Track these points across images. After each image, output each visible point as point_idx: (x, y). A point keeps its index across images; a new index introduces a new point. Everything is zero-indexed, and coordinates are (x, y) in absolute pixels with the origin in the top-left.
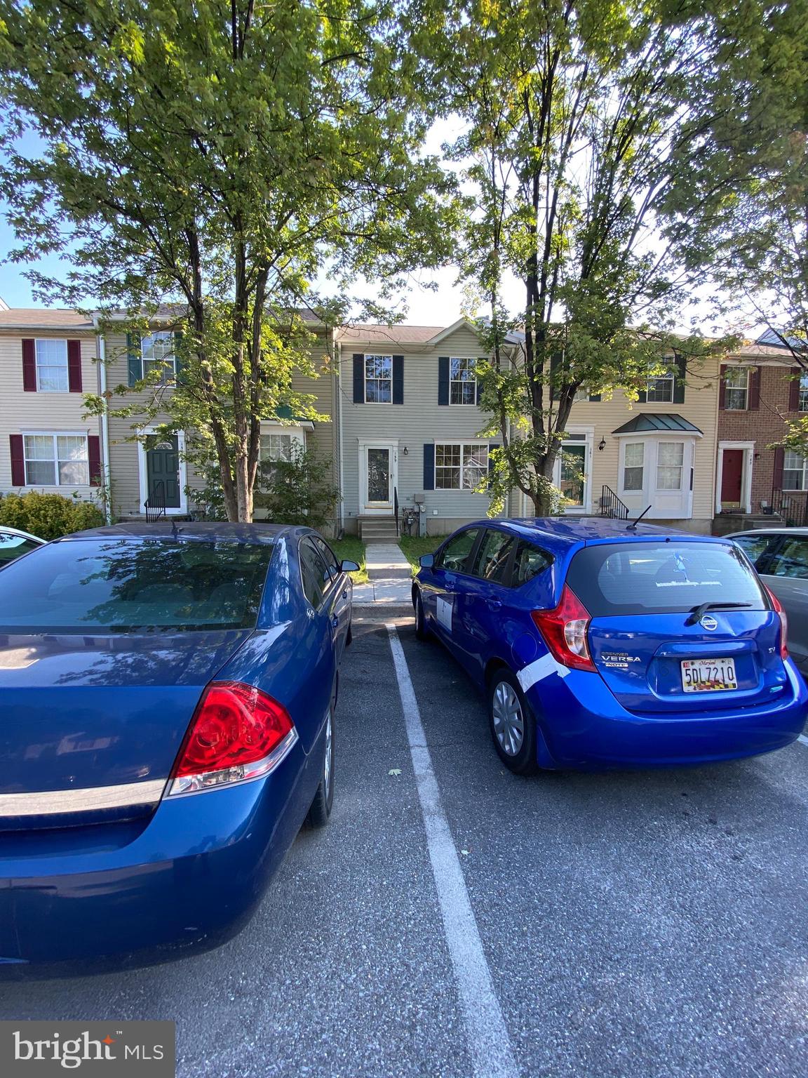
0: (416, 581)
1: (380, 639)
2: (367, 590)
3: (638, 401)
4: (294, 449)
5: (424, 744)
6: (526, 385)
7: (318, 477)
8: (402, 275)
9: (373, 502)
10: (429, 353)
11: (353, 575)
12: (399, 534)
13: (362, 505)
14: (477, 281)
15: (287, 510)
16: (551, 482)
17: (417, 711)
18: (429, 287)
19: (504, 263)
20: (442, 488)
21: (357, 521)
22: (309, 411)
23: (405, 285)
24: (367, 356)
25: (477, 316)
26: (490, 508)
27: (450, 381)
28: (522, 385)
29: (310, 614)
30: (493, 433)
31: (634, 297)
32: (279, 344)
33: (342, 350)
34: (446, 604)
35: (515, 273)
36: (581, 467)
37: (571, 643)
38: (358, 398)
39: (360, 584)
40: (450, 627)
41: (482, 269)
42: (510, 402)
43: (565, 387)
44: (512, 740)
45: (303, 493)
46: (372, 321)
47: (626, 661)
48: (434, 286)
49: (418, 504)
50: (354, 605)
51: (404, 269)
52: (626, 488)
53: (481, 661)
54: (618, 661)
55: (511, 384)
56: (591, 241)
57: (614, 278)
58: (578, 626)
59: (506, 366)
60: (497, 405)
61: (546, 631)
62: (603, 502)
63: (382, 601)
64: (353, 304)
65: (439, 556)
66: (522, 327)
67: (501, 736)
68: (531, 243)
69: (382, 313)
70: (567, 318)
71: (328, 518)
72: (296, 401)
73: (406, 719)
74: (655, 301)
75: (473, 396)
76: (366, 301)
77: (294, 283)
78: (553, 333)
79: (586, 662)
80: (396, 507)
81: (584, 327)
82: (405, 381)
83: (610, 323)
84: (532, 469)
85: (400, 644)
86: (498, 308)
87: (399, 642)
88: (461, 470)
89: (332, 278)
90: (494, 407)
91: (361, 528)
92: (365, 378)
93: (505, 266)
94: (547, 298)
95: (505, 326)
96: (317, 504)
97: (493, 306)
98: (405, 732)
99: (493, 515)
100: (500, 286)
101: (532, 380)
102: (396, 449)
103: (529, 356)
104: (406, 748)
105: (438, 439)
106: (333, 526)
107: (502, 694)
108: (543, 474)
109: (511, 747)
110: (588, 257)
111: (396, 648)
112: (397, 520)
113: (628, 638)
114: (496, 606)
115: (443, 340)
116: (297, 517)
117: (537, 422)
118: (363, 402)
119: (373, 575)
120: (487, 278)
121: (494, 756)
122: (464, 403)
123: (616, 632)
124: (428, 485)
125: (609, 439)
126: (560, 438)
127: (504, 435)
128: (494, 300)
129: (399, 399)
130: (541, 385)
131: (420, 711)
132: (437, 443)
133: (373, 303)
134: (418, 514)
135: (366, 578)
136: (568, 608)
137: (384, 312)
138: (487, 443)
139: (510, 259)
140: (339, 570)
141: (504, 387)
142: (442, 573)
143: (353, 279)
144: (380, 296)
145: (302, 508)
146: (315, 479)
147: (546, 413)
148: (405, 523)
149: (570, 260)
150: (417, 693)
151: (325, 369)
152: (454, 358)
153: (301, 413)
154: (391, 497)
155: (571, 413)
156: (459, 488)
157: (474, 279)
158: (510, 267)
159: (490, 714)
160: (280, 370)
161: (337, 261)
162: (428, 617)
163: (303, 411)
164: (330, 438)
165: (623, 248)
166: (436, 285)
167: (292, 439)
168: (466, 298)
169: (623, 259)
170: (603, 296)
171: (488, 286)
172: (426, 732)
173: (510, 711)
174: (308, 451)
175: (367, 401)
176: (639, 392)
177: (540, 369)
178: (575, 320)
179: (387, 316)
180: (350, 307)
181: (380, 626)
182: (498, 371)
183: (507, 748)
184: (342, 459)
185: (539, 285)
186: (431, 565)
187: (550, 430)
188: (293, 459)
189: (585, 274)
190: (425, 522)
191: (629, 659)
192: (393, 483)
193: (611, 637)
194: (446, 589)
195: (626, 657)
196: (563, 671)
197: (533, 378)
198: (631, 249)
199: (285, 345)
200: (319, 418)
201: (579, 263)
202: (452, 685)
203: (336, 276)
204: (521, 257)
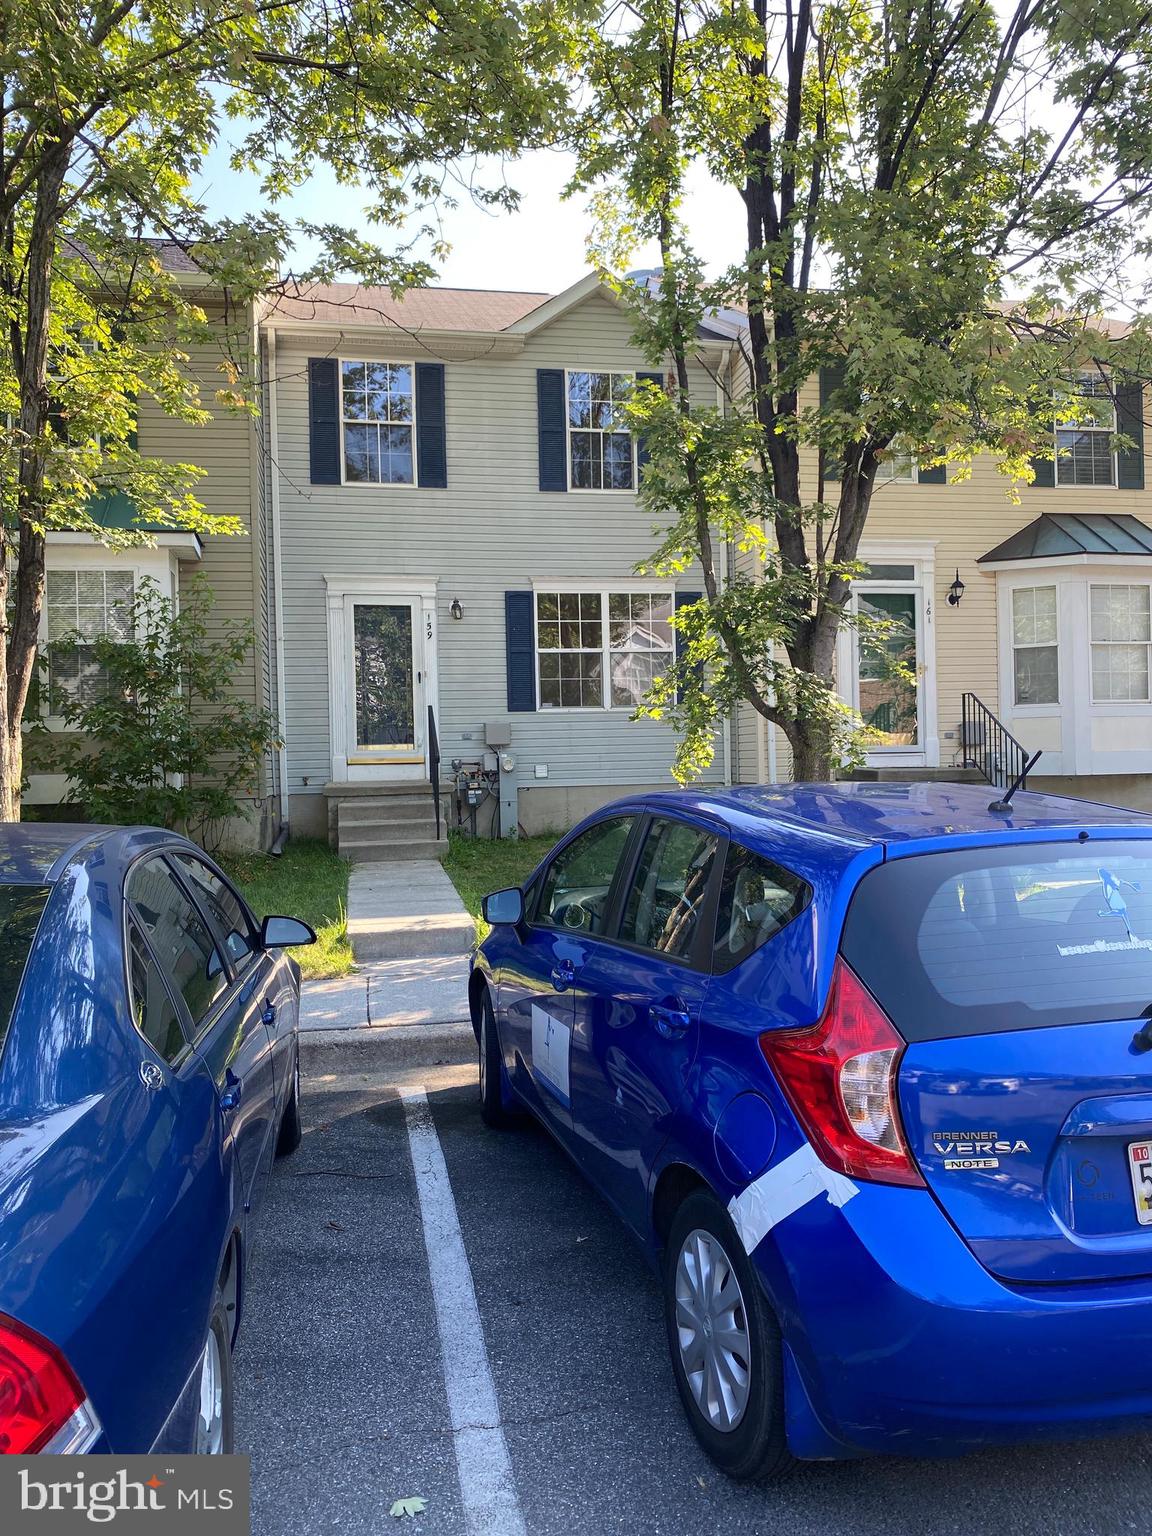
0: (481, 962)
1: (381, 1130)
2: (349, 995)
3: (1035, 484)
4: (143, 609)
5: (494, 1418)
6: (757, 445)
7: (213, 683)
8: (427, 168)
9: (371, 747)
10: (508, 357)
11: (305, 955)
12: (444, 833)
13: (338, 758)
14: (624, 185)
15: (122, 779)
16: (828, 688)
17: (477, 1328)
18: (495, 198)
19: (687, 146)
20: (556, 704)
21: (326, 802)
22: (185, 507)
23: (437, 190)
24: (345, 363)
25: (629, 270)
26: (680, 758)
27: (569, 429)
28: (745, 445)
29: (151, 1075)
30: (679, 565)
31: (1002, 237)
32: (102, 333)
33: (278, 347)
34: (555, 1023)
35: (715, 171)
36: (905, 645)
37: (859, 1114)
38: (324, 470)
39: (330, 977)
40: (564, 1087)
41: (632, 158)
42: (717, 485)
43: (852, 450)
44: (725, 1387)
45: (168, 729)
46: (349, 278)
47: (994, 1153)
48: (509, 198)
49: (495, 749)
50: (303, 1039)
51: (431, 155)
52: (1021, 698)
53: (644, 1173)
54: (975, 1155)
55: (717, 443)
56: (895, 101)
57: (954, 189)
58: (875, 1068)
59: (705, 395)
60: (685, 493)
61: (797, 1085)
62: (967, 735)
63: (394, 1022)
64: (297, 236)
65: (539, 890)
66: (739, 301)
67: (697, 1379)
68: (751, 99)
69: (373, 261)
70: (844, 282)
71: (239, 795)
72: (149, 483)
73: (445, 1352)
74: (1055, 245)
75: (629, 466)
76: (332, 230)
77: (135, 180)
78: (813, 318)
79: (898, 1161)
80: (435, 759)
81: (884, 307)
82: (449, 428)
83: (947, 298)
84: (778, 653)
85: (436, 1143)
86: (676, 253)
87: (434, 1136)
88: (606, 659)
89: (247, 168)
90: (678, 499)
91: (336, 821)
92: (343, 419)
93: (692, 152)
94: (799, 231)
95: (697, 298)
96: (209, 758)
97: (665, 249)
98: (442, 1390)
99: (687, 776)
100: (679, 202)
101: (770, 430)
102: (430, 605)
103: (761, 370)
104: (443, 1435)
105: (542, 578)
106: (257, 818)
107: (699, 1261)
108: (808, 668)
109: (724, 1407)
110: (890, 137)
111: (426, 1153)
112: (436, 795)
113: (1004, 1091)
114: (675, 1025)
115: (547, 326)
116: (152, 796)
117: (789, 538)
118: (339, 482)
119: (366, 950)
120: (647, 181)
121: (682, 1437)
122: (608, 486)
123: (974, 1079)
124: (520, 698)
125: (972, 576)
126: (845, 577)
127: (707, 569)
128: (665, 234)
129: (434, 472)
130: (794, 443)
131: (486, 1327)
132: (539, 588)
133: (352, 235)
134: (494, 776)
135: (346, 959)
136: (849, 1021)
137: (382, 260)
138: (670, 589)
139: (701, 136)
140: (257, 942)
141: (701, 448)
142: (544, 938)
143: (303, 174)
144: (372, 216)
145: (165, 770)
146: (204, 687)
147: (809, 514)
148: (460, 803)
149: (850, 141)
150: (479, 1278)
151: (229, 397)
152: (579, 371)
153: (160, 513)
154: (421, 732)
155: (870, 513)
156: (599, 703)
157: (615, 179)
158: (702, 158)
159: (668, 1319)
160: (101, 401)
161: (259, 125)
162: (510, 1062)
163: (167, 507)
164: (248, 576)
165: (975, 116)
166: (514, 195)
167: (137, 582)
168: (600, 226)
169: (975, 144)
170: (930, 232)
171: (650, 200)
172: (500, 1384)
173: (718, 1308)
174: (183, 611)
175: (349, 478)
176: (1033, 462)
177: (788, 404)
178: (865, 289)
179: (388, 268)
180: (289, 243)
181: (381, 1095)
182: (684, 407)
183: (714, 1409)
184: (280, 633)
185: (777, 198)
186: (515, 917)
187: (821, 556)
188: (141, 634)
189: (886, 177)
190: (513, 799)
191: (1002, 1146)
192: (426, 694)
193: (964, 1092)
194: (554, 982)
195: (994, 1141)
196: (842, 1191)
197: (771, 426)
198: (991, 121)
199: (118, 336)
200: (211, 524)
201: (870, 151)
202: (577, 1248)
203: (258, 162)
204: (728, 133)
